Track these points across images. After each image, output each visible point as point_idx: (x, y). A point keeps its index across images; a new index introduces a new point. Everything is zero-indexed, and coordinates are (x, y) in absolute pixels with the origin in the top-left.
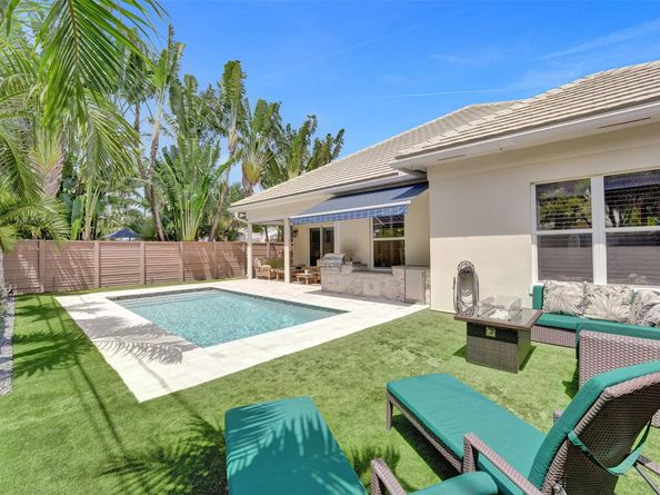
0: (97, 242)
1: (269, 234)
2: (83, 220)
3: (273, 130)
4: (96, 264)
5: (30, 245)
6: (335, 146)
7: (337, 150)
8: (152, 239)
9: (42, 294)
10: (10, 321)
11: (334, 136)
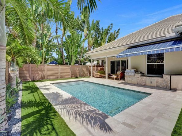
0: (46, 65)
1: (95, 63)
2: (42, 58)
3: (97, 30)
4: (46, 72)
5: (27, 66)
6: (116, 35)
7: (117, 36)
8: (62, 64)
9: (30, 81)
10: (21, 93)
11: (116, 31)
